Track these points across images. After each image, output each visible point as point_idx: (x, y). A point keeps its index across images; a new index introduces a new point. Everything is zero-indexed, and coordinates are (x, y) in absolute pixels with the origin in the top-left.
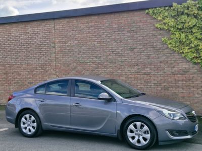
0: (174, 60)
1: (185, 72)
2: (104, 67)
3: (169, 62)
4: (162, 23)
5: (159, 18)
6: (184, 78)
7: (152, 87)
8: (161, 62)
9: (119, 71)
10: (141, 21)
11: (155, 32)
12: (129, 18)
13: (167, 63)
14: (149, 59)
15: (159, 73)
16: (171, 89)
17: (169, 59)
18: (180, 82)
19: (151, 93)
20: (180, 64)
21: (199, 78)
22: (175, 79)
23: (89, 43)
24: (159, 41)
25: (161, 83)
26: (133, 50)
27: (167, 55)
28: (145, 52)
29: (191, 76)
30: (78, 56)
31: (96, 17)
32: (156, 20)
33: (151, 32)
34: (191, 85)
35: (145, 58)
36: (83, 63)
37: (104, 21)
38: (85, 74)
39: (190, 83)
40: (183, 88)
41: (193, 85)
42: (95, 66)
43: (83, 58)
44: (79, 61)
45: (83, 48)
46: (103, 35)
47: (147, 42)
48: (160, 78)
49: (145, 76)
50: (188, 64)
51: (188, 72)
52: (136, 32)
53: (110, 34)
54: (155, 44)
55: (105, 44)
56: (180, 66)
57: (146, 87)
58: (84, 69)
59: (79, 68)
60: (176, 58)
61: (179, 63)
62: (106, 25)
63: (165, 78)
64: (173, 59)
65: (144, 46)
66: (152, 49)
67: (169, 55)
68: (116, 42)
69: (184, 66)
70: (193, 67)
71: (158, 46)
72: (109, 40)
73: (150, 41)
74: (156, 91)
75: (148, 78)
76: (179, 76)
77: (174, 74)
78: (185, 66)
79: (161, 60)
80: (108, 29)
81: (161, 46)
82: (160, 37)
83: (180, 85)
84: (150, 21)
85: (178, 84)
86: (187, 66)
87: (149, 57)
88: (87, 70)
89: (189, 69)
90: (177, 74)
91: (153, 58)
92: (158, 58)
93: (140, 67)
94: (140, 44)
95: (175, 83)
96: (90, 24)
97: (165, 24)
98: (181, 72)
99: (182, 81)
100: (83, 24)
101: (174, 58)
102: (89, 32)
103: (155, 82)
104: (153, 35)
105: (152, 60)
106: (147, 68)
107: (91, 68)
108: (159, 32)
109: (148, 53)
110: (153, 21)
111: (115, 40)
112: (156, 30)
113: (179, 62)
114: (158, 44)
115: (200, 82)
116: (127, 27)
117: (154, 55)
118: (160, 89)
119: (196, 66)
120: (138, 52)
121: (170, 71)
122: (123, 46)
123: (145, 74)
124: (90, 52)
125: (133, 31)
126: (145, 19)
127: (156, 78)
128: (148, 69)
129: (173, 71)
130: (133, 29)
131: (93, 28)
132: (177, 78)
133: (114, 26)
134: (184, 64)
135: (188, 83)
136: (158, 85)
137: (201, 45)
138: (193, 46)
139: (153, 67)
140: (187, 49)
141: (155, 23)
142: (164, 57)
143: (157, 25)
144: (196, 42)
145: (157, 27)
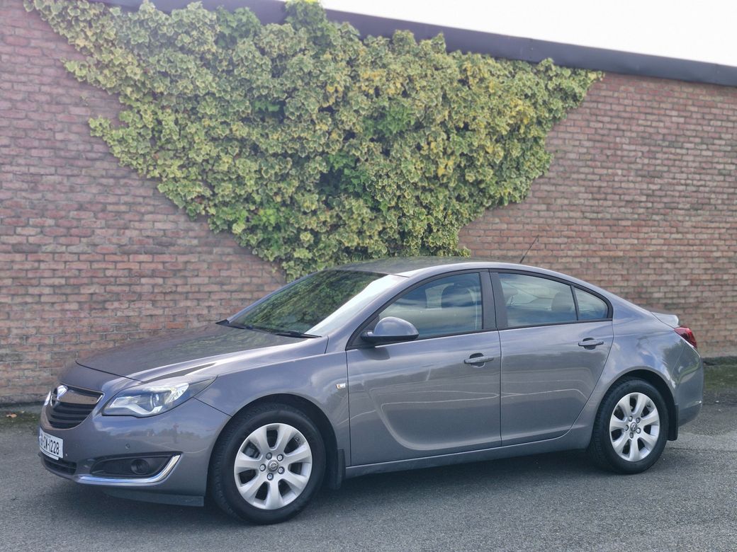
0: (125, 203)
1: (162, 244)
3: (110, 208)
4: (91, 61)
5: (81, 42)
6: (160, 267)
7: (43, 299)
8: (81, 208)
11: (60, 91)
13: (103, 210)
14: (34, 190)
15: (73, 249)
16: (116, 304)
17: (112, 199)
18: (143, 280)
19: (38, 322)
20: (147, 217)
21: (205, 266)
22: (130, 270)
24: (74, 128)
25: (78, 286)
27: (104, 181)
28: (21, 161)
29: (182, 259)
32: (63, 47)
33: (45, 89)
34: (179, 289)
35: (17, 185)
39: (179, 281)
40: (154, 302)
41: (187, 288)
47: (25, 124)
48: (76, 265)
49: (18, 257)
50: (171, 217)
51: (173, 244)
54: (59, 136)
56: (148, 225)
57: (18, 300)
60: (135, 196)
61: (143, 214)
63: (95, 266)
65: (14, 138)
66: (46, 153)
67: (111, 181)
69: (158, 225)
70: (187, 231)
71: (71, 147)
73: (40, 123)
74: (59, 315)
75: (28, 266)
76: (142, 257)
77: (128, 254)
78: (163, 224)
79: (83, 197)
81: (81, 147)
83: (146, 289)
84: (45, 45)
85: (138, 289)
86: (168, 226)
87: (34, 182)
89: (176, 234)
90: (137, 253)
91: (53, 188)
92: (72, 190)
95: (130, 285)
97: (100, 66)
98: (150, 245)
99: (153, 274)
101: (127, 194)
103: (57, 281)
104: (55, 101)
105: (49, 196)
106: (26, 225)
108: (74, 92)
109: (32, 170)
110: (52, 45)
112: (67, 82)
113: (143, 210)
114: (72, 137)
115: (206, 280)
117: (57, 179)
118: (74, 306)
119: (196, 226)
121: (114, 240)
123: (17, 249)
127: (61, 266)
128: (33, 231)
129: (124, 241)
132: (135, 267)
134: (160, 217)
135: (170, 282)
136: (68, 291)
137: (225, 158)
138: (199, 160)
139: (50, 222)
140: (175, 168)
141: (62, 57)
142: (94, 190)
143: (72, 66)
144: (208, 149)
145: (71, 76)
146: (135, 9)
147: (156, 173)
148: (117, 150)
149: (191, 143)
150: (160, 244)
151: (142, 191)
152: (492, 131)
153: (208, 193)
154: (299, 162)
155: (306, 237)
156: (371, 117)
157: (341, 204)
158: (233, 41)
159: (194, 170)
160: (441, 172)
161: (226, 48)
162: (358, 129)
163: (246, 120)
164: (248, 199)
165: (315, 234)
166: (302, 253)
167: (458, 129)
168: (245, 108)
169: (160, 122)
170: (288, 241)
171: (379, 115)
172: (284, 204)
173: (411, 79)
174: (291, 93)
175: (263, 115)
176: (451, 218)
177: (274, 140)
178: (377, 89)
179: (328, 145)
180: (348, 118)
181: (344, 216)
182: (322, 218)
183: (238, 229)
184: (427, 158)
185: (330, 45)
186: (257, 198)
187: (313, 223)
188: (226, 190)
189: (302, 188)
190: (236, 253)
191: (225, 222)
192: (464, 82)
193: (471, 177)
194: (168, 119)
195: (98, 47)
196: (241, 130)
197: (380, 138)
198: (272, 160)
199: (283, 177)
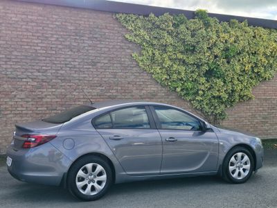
2: (52, 86)
3: (137, 83)
4: (133, 34)
5: (130, 28)
8: (129, 83)
9: (74, 93)
10: (106, 28)
11: (123, 44)
12: (91, 20)
13: (135, 84)
14: (115, 78)
17: (138, 80)
20: (149, 86)
23: (27, 47)
24: (127, 57)
26: (95, 65)
27: (136, 74)
28: (111, 68)
30: (4, 66)
31: (40, 8)
32: (124, 29)
33: (118, 44)
35: (110, 76)
36: (15, 78)
37: (54, 16)
38: (18, 96)
42: (36, 84)
43: (15, 70)
44: (6, 75)
45: (15, 53)
46: (52, 37)
47: (113, 56)
50: (156, 86)
51: (156, 95)
52: (100, 41)
53: (62, 38)
54: (123, 60)
55: (54, 52)
56: (149, 89)
58: (17, 89)
59: (5, 86)
60: (145, 79)
61: (147, 85)
62: (57, 23)
64: (142, 80)
65: (109, 60)
66: (119, 65)
67: (138, 74)
68: (71, 51)
70: (161, 90)
71: (126, 63)
72: (60, 46)
73: (117, 55)
78: (153, 88)
79: (129, 80)
80: (60, 30)
81: (129, 63)
82: (129, 51)
84: (118, 29)
87: (115, 75)
88: (22, 91)
89: (158, 92)
91: (120, 77)
92: (126, 77)
93: (104, 88)
94: (105, 58)
96: (30, 17)
97: (136, 35)
98: (150, 96)
100: (16, 14)
102: (27, 30)
104: (121, 48)
105: (119, 79)
106: (112, 89)
107: (28, 87)
108: (127, 45)
109: (115, 71)
110: (121, 29)
111: (70, 48)
112: (125, 41)
114: (127, 60)
116: (88, 32)
117: (121, 74)
119: (164, 89)
120: (102, 68)
121: (139, 94)
122: (82, 57)
123: (109, 97)
124: (28, 61)
125: (96, 38)
126: (112, 25)
128: (114, 91)
129: (142, 94)
130: (96, 36)
131: (34, 24)
133: (69, 28)
137: (175, 66)
138: (166, 66)
139: (119, 88)
140: (158, 69)
141: (124, 33)
142: (133, 77)
143: (127, 36)
144: (169, 63)
145: (127, 39)
146: (147, 16)
147: (152, 71)
148: (140, 63)
149: (164, 61)
150: (153, 95)
151: (147, 77)
152: (265, 54)
153: (168, 78)
154: (198, 66)
155: (201, 92)
156: (223, 50)
157: (212, 81)
158: (178, 25)
159: (164, 70)
160: (246, 69)
161: (175, 28)
162: (220, 54)
163: (182, 53)
164: (181, 80)
165: (203, 91)
166: (199, 98)
167: (252, 53)
168: (182, 48)
169: (154, 54)
170: (194, 94)
171: (227, 50)
172: (192, 81)
173: (237, 37)
174: (198, 43)
175: (187, 50)
176: (249, 85)
177: (191, 59)
178: (226, 41)
179: (209, 60)
180: (216, 51)
181: (213, 85)
182: (206, 86)
183: (178, 90)
184: (242, 64)
185: (210, 25)
186: (184, 79)
187: (203, 88)
188: (175, 76)
189: (199, 75)
190: (176, 98)
191: (174, 87)
192: (254, 37)
193: (256, 71)
194: (157, 53)
195: (135, 30)
196: (180, 56)
197: (226, 57)
198: (190, 66)
199: (193, 72)
